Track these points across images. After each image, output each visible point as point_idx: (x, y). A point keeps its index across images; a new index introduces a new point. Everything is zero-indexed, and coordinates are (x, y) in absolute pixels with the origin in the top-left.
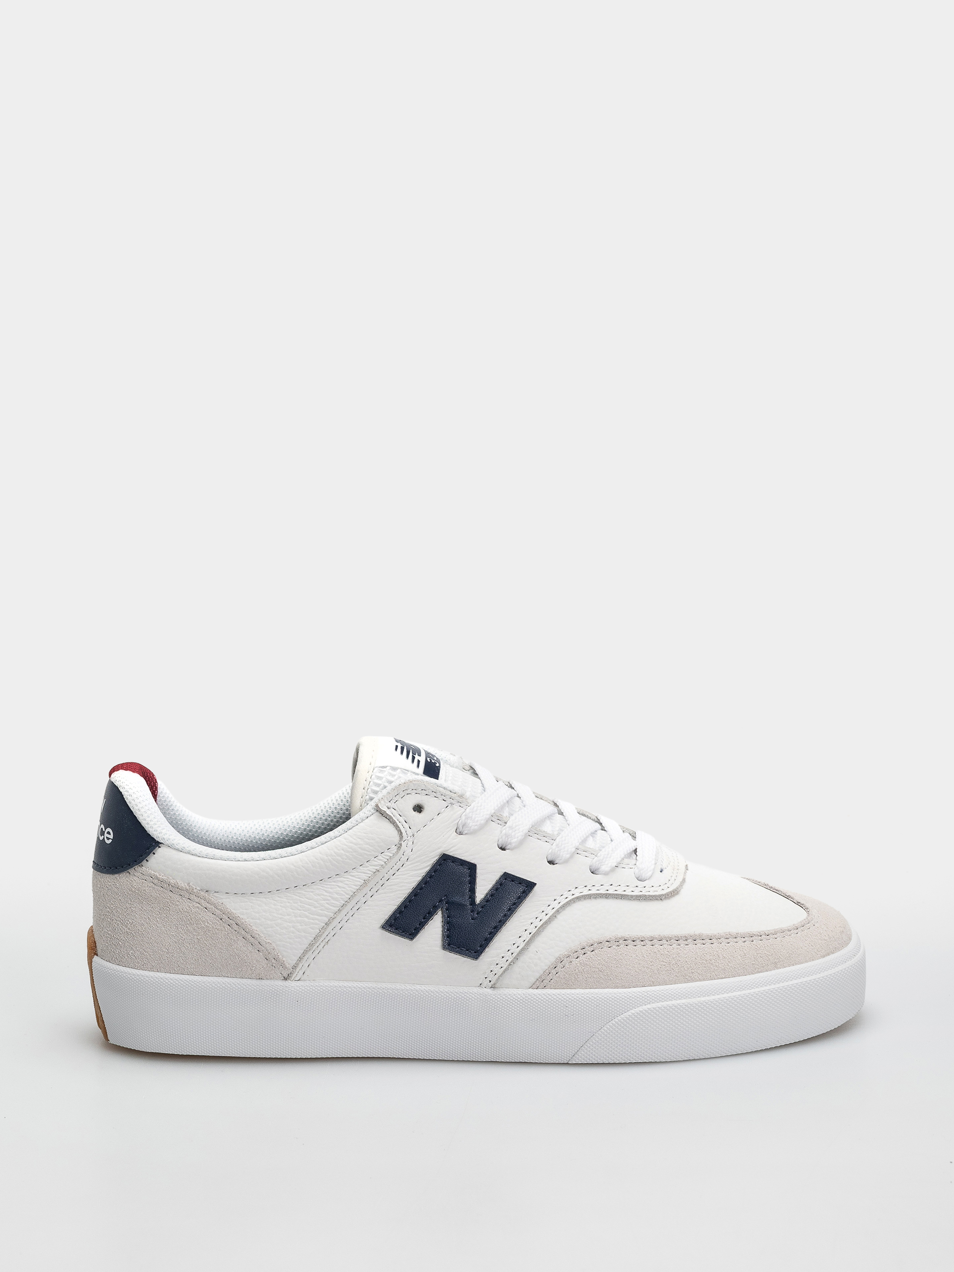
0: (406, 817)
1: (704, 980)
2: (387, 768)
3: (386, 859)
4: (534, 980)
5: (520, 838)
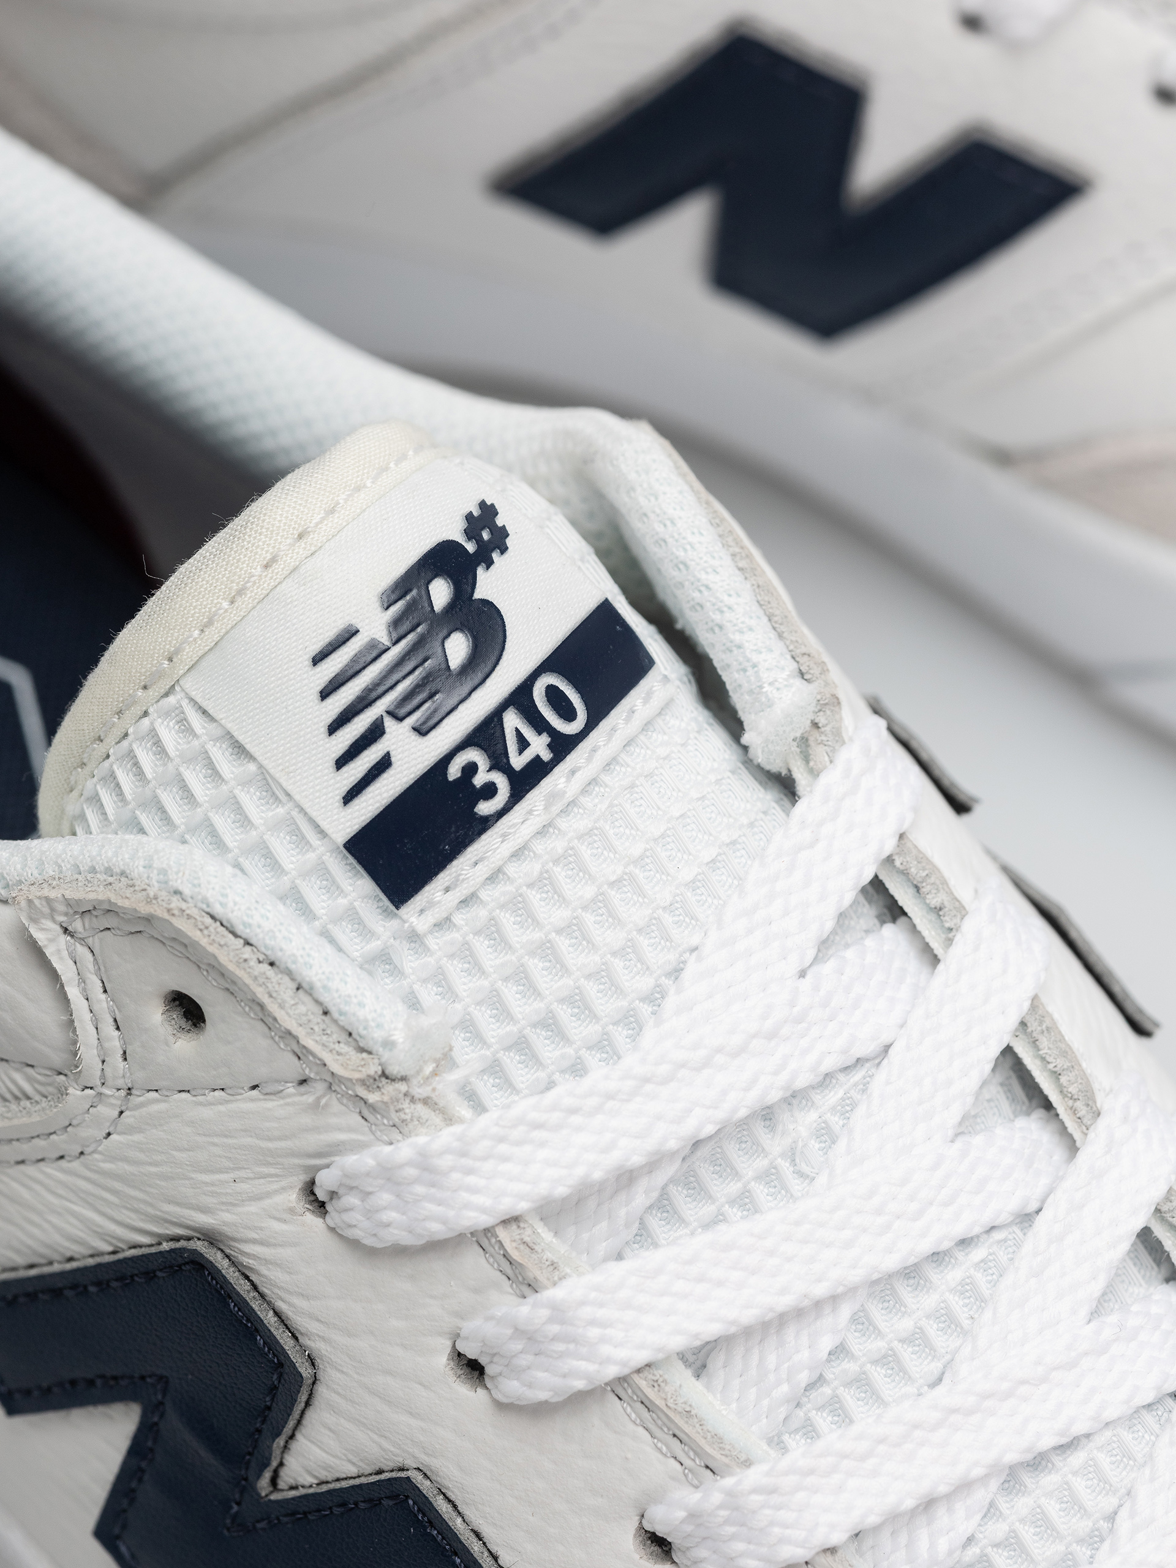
0: (120, 1008)
2: (213, 726)
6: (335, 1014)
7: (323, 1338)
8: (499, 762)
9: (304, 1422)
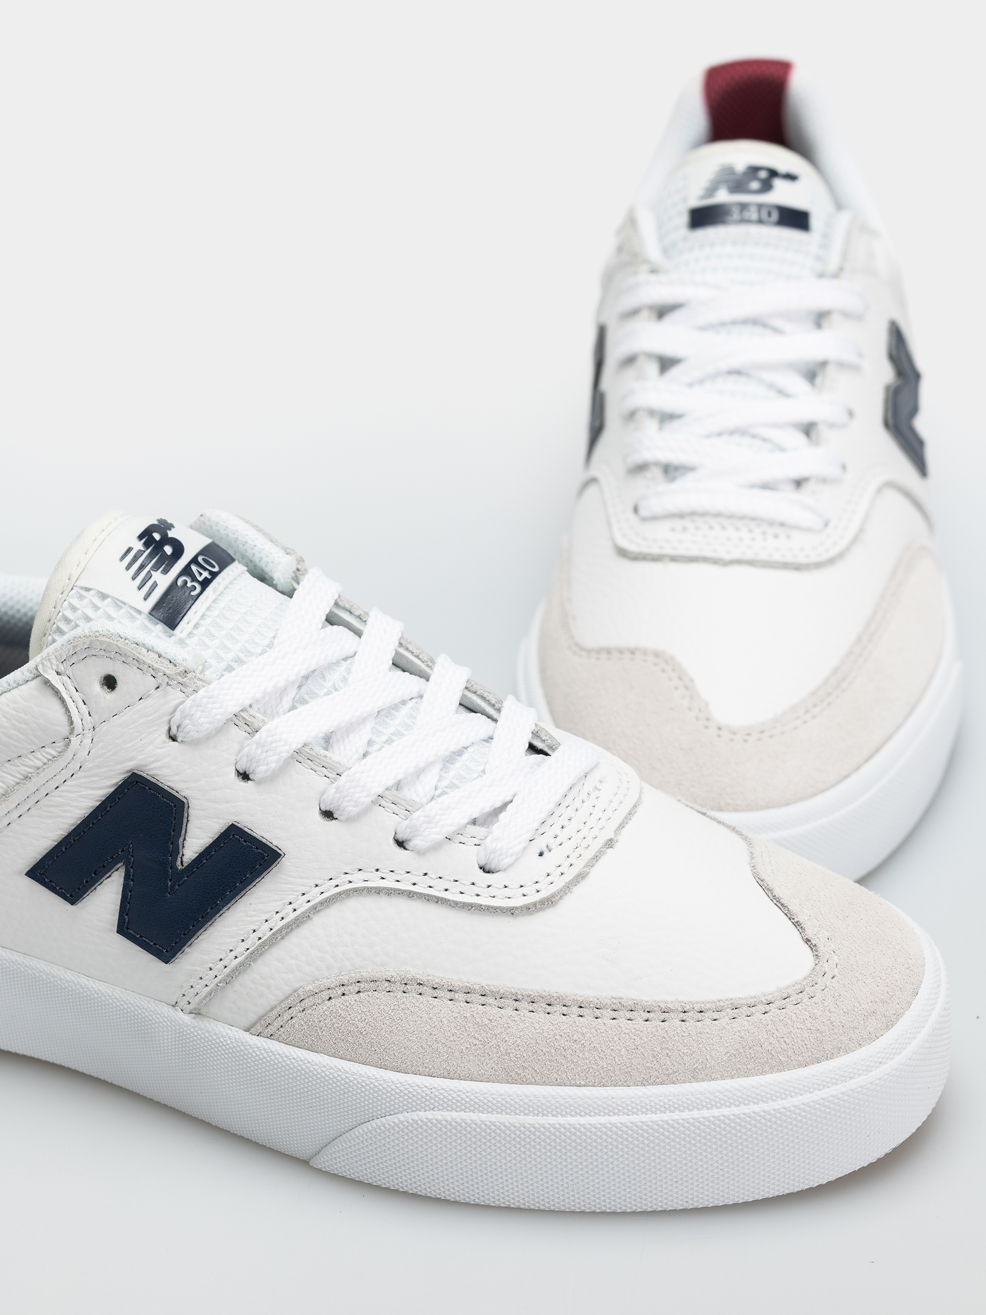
0: (84, 695)
1: (544, 1084)
2: (91, 592)
3: (46, 758)
4: (253, 1017)
5: (273, 765)
6: (164, 655)
7: (187, 788)
8: (194, 579)
9: (188, 831)
